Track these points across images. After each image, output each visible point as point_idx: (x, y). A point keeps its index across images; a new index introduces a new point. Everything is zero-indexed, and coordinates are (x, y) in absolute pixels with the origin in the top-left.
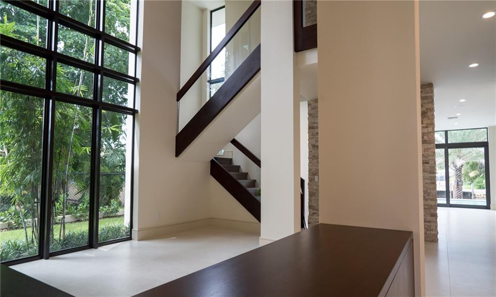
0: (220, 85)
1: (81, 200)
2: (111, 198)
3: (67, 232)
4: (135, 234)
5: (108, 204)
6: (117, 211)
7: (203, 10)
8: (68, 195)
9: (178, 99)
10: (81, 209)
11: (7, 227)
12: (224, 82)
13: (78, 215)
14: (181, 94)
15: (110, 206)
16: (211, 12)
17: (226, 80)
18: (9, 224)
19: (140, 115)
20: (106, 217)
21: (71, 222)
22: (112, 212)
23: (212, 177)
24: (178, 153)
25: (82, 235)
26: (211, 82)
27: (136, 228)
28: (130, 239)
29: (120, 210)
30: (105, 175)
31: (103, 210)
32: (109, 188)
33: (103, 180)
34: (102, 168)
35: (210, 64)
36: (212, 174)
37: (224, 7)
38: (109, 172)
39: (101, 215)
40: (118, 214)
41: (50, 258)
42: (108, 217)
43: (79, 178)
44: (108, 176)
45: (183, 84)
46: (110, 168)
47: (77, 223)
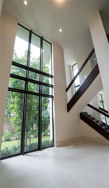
0: (79, 87)
1: (36, 130)
2: (45, 129)
3: (31, 142)
4: (55, 144)
5: (45, 131)
6: (47, 134)
7: (70, 66)
8: (33, 128)
9: (67, 91)
10: (36, 133)
11: (16, 139)
12: (80, 86)
13: (36, 135)
14: (67, 90)
15: (45, 132)
16: (73, 66)
17: (81, 85)
18: (17, 138)
19: (54, 98)
20: (44, 136)
21: (34, 138)
22: (46, 134)
23: (81, 120)
24: (68, 111)
25: (36, 144)
26: (75, 87)
27: (55, 142)
28: (53, 146)
29: (48, 133)
30: (43, 121)
31: (43, 133)
32: (45, 126)
33: (43, 123)
34: (42, 119)
35: (74, 81)
36: (81, 118)
37: (77, 63)
38: (45, 120)
39: (42, 135)
40: (48, 135)
41: (24, 154)
42: (45, 136)
43: (36, 122)
44: (44, 121)
45: (67, 86)
46: (45, 119)
47: (35, 138)
